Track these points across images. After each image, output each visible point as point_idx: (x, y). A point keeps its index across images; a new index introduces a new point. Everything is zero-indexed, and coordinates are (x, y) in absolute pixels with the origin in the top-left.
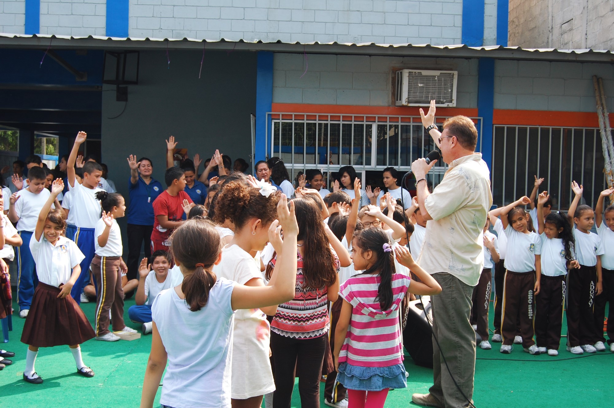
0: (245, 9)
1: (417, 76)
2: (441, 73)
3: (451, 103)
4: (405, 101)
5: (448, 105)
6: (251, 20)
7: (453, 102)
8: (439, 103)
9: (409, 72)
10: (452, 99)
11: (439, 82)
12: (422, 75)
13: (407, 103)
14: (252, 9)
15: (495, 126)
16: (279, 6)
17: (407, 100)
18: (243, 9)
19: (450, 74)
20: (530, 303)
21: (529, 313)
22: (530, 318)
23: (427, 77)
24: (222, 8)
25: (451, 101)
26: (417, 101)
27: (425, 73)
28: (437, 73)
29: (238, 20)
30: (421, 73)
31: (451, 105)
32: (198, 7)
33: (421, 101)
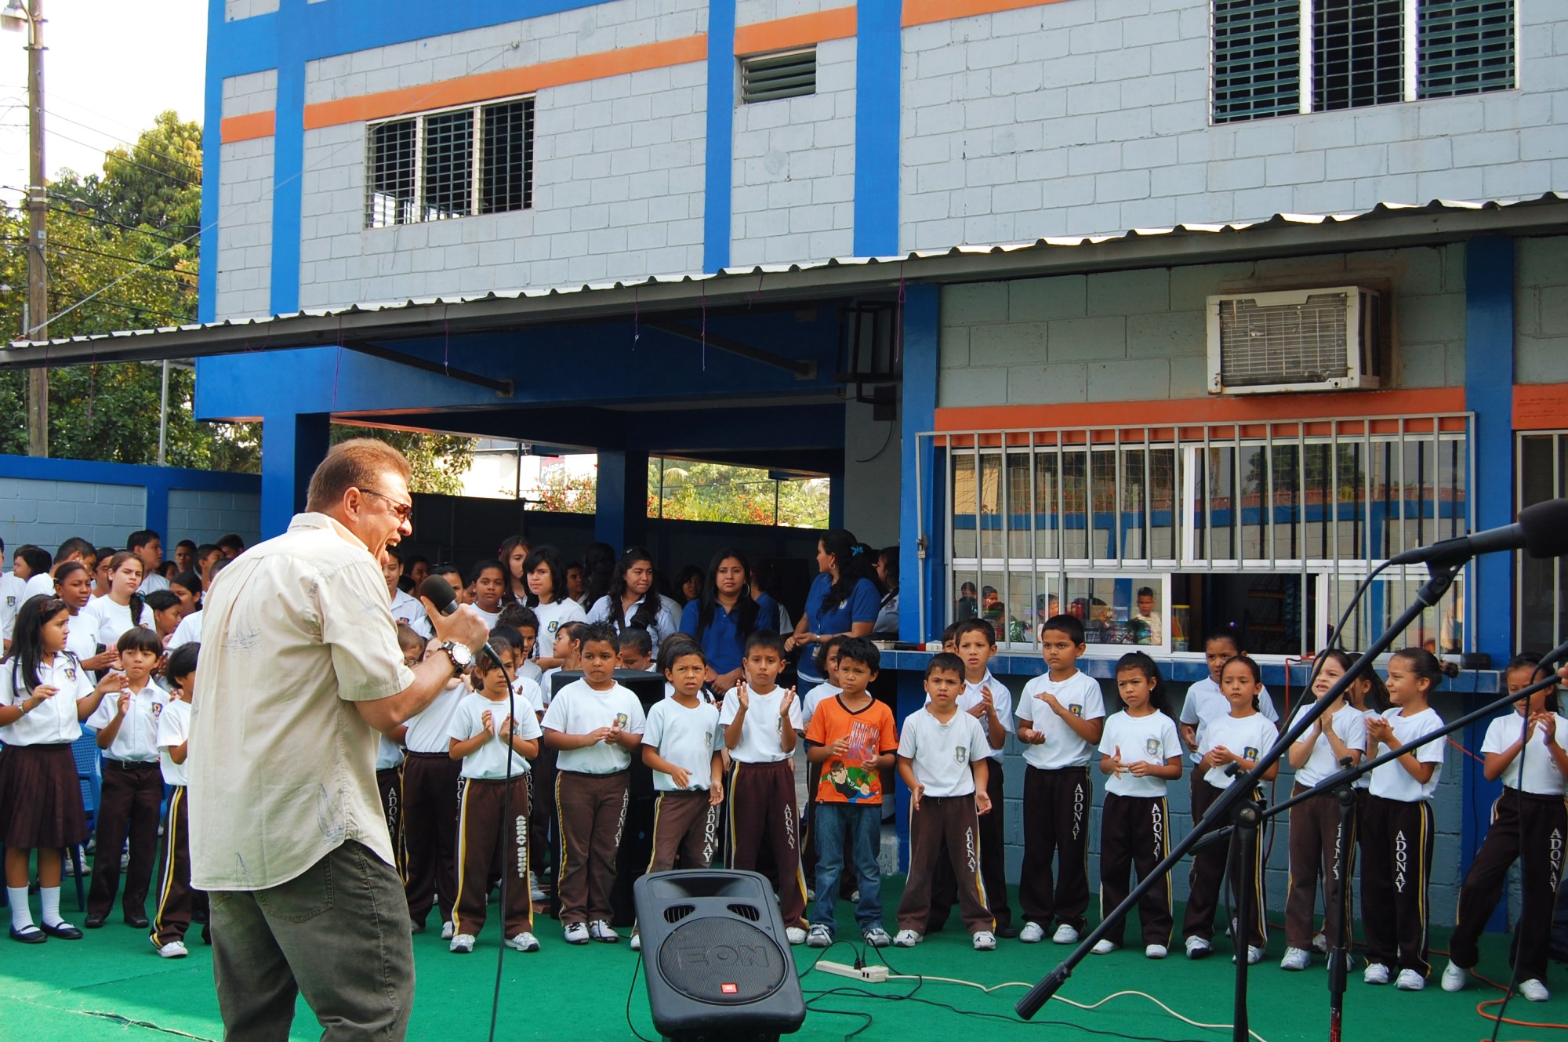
0: (1153, 171)
1: (1244, 312)
2: (1309, 297)
3: (1344, 379)
4: (1214, 382)
5: (1336, 384)
6: (1167, 196)
7: (1350, 373)
8: (1313, 381)
9: (1221, 304)
10: (1346, 365)
11: (1307, 321)
12: (1255, 306)
13: (1219, 386)
14: (1168, 168)
15: (1520, 434)
16: (1234, 153)
17: (1219, 379)
18: (1147, 171)
19: (1338, 295)
20: (522, 843)
21: (519, 865)
22: (521, 875)
23: (1269, 310)
24: (1098, 176)
25: (1344, 374)
26: (1251, 379)
27: (1263, 299)
28: (1298, 297)
29: (1136, 202)
30: (1253, 301)
31: (1344, 383)
32: (1045, 182)
33: (1262, 379)
